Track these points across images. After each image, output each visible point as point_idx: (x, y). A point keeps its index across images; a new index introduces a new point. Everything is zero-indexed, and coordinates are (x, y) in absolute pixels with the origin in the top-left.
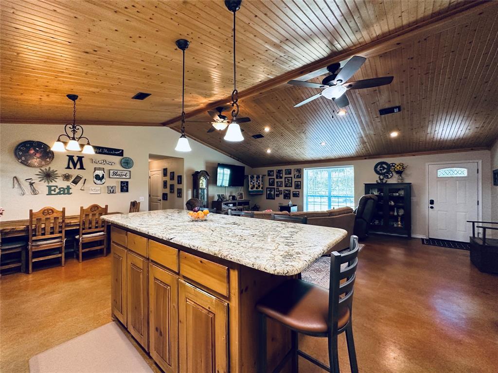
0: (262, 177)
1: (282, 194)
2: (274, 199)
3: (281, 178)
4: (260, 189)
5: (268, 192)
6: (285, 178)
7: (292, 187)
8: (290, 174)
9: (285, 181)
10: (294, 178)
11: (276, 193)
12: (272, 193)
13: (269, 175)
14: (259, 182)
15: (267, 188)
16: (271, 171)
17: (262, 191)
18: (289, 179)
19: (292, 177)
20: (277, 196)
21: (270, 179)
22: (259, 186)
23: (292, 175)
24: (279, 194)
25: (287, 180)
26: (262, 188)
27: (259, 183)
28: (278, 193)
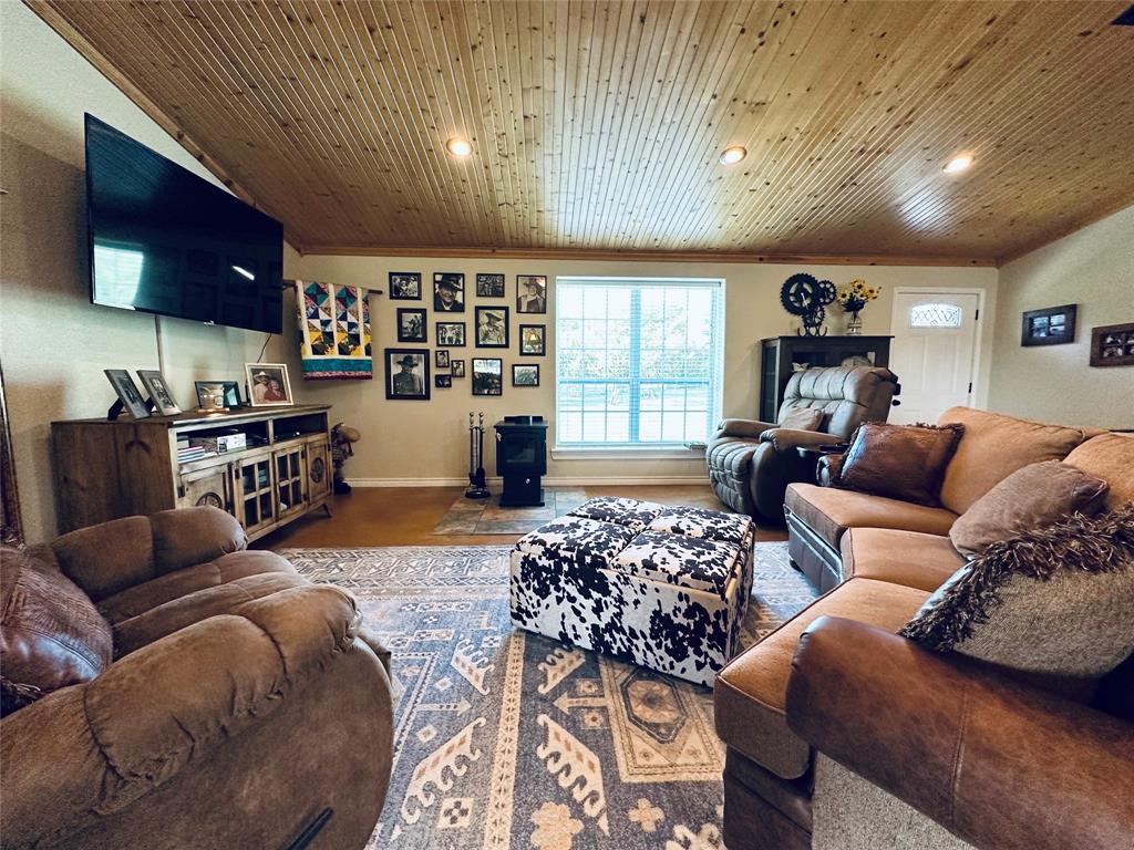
0: (366, 301)
1: (463, 376)
2: (427, 397)
3: (459, 308)
4: (359, 354)
5: (396, 370)
6: (478, 309)
7: (507, 346)
8: (499, 293)
9: (478, 325)
10: (519, 311)
11: (434, 372)
12: (418, 371)
13: (396, 293)
14: (351, 318)
15: (388, 352)
16: (406, 276)
17: (368, 365)
18: (494, 313)
19: (506, 309)
20: (438, 385)
21: (400, 311)
22: (355, 339)
23: (509, 300)
24: (450, 377)
25: (484, 319)
26: (368, 352)
27: (352, 325)
28: (447, 372)
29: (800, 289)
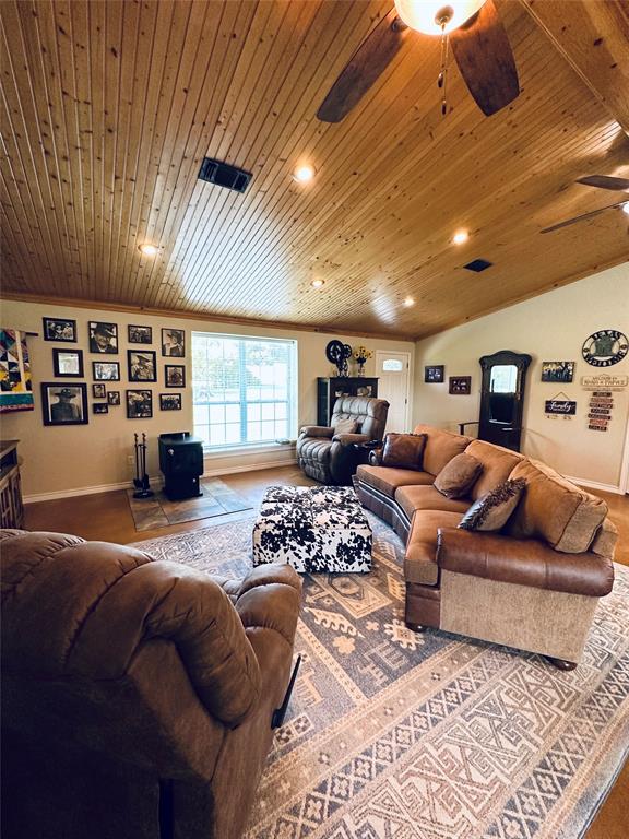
0: (24, 343)
1: (118, 403)
2: (86, 422)
3: (115, 351)
4: (21, 389)
5: (53, 400)
6: (130, 352)
7: (155, 380)
8: (149, 341)
9: (130, 365)
10: (164, 355)
11: (91, 401)
12: (77, 401)
13: (50, 335)
14: (11, 358)
15: (44, 386)
16: (61, 323)
17: (30, 399)
18: (144, 356)
19: (154, 353)
20: (95, 412)
21: (56, 352)
22: (16, 377)
23: (155, 346)
24: (106, 406)
25: (135, 359)
26: (29, 388)
27: (12, 365)
28: (104, 401)
29: (335, 349)
